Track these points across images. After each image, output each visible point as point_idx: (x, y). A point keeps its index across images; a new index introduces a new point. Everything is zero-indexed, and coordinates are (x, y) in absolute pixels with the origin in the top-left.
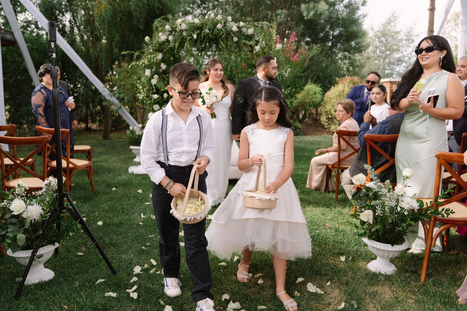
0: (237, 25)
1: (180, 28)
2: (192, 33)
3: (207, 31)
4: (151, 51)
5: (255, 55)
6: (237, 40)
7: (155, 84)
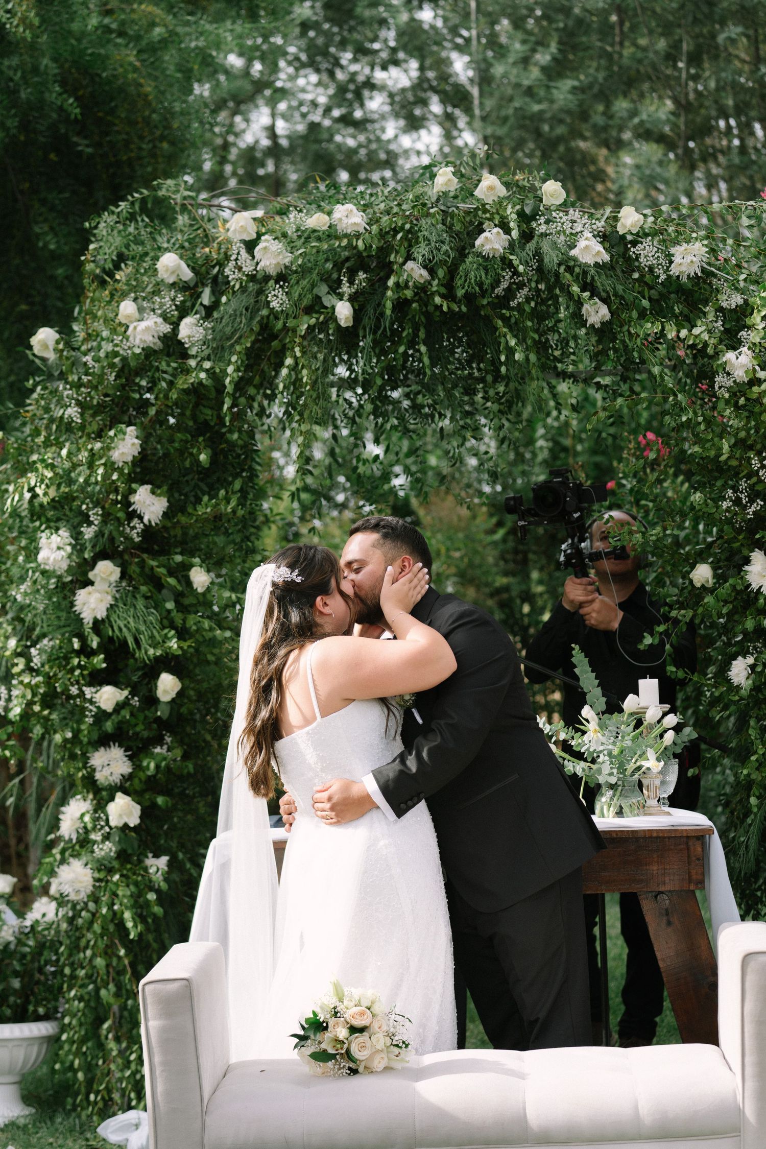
0: (600, 225)
1: (248, 268)
2: (323, 289)
3: (415, 271)
4: (73, 412)
5: (727, 402)
6: (608, 317)
7: (99, 617)
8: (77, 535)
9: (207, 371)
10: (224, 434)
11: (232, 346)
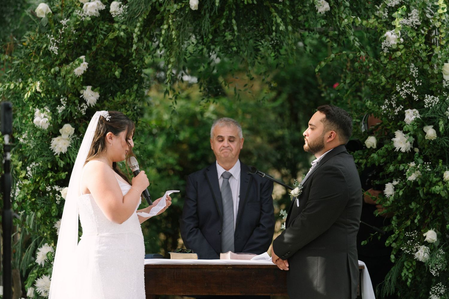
5: (385, 57)
6: (329, 9)
7: (63, 152)
8: (54, 111)
9: (124, 30)
10: (131, 61)
11: (137, 18)
